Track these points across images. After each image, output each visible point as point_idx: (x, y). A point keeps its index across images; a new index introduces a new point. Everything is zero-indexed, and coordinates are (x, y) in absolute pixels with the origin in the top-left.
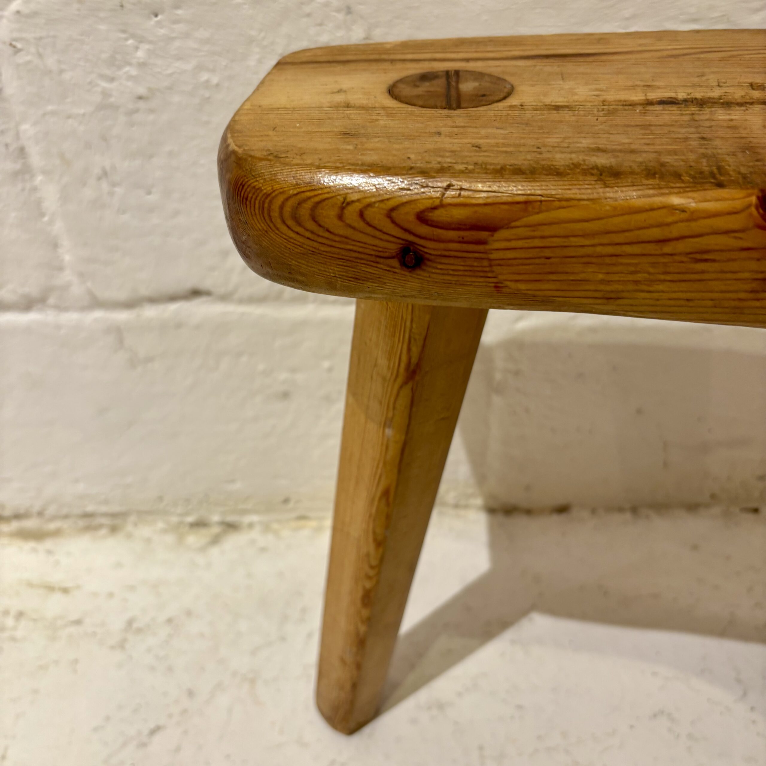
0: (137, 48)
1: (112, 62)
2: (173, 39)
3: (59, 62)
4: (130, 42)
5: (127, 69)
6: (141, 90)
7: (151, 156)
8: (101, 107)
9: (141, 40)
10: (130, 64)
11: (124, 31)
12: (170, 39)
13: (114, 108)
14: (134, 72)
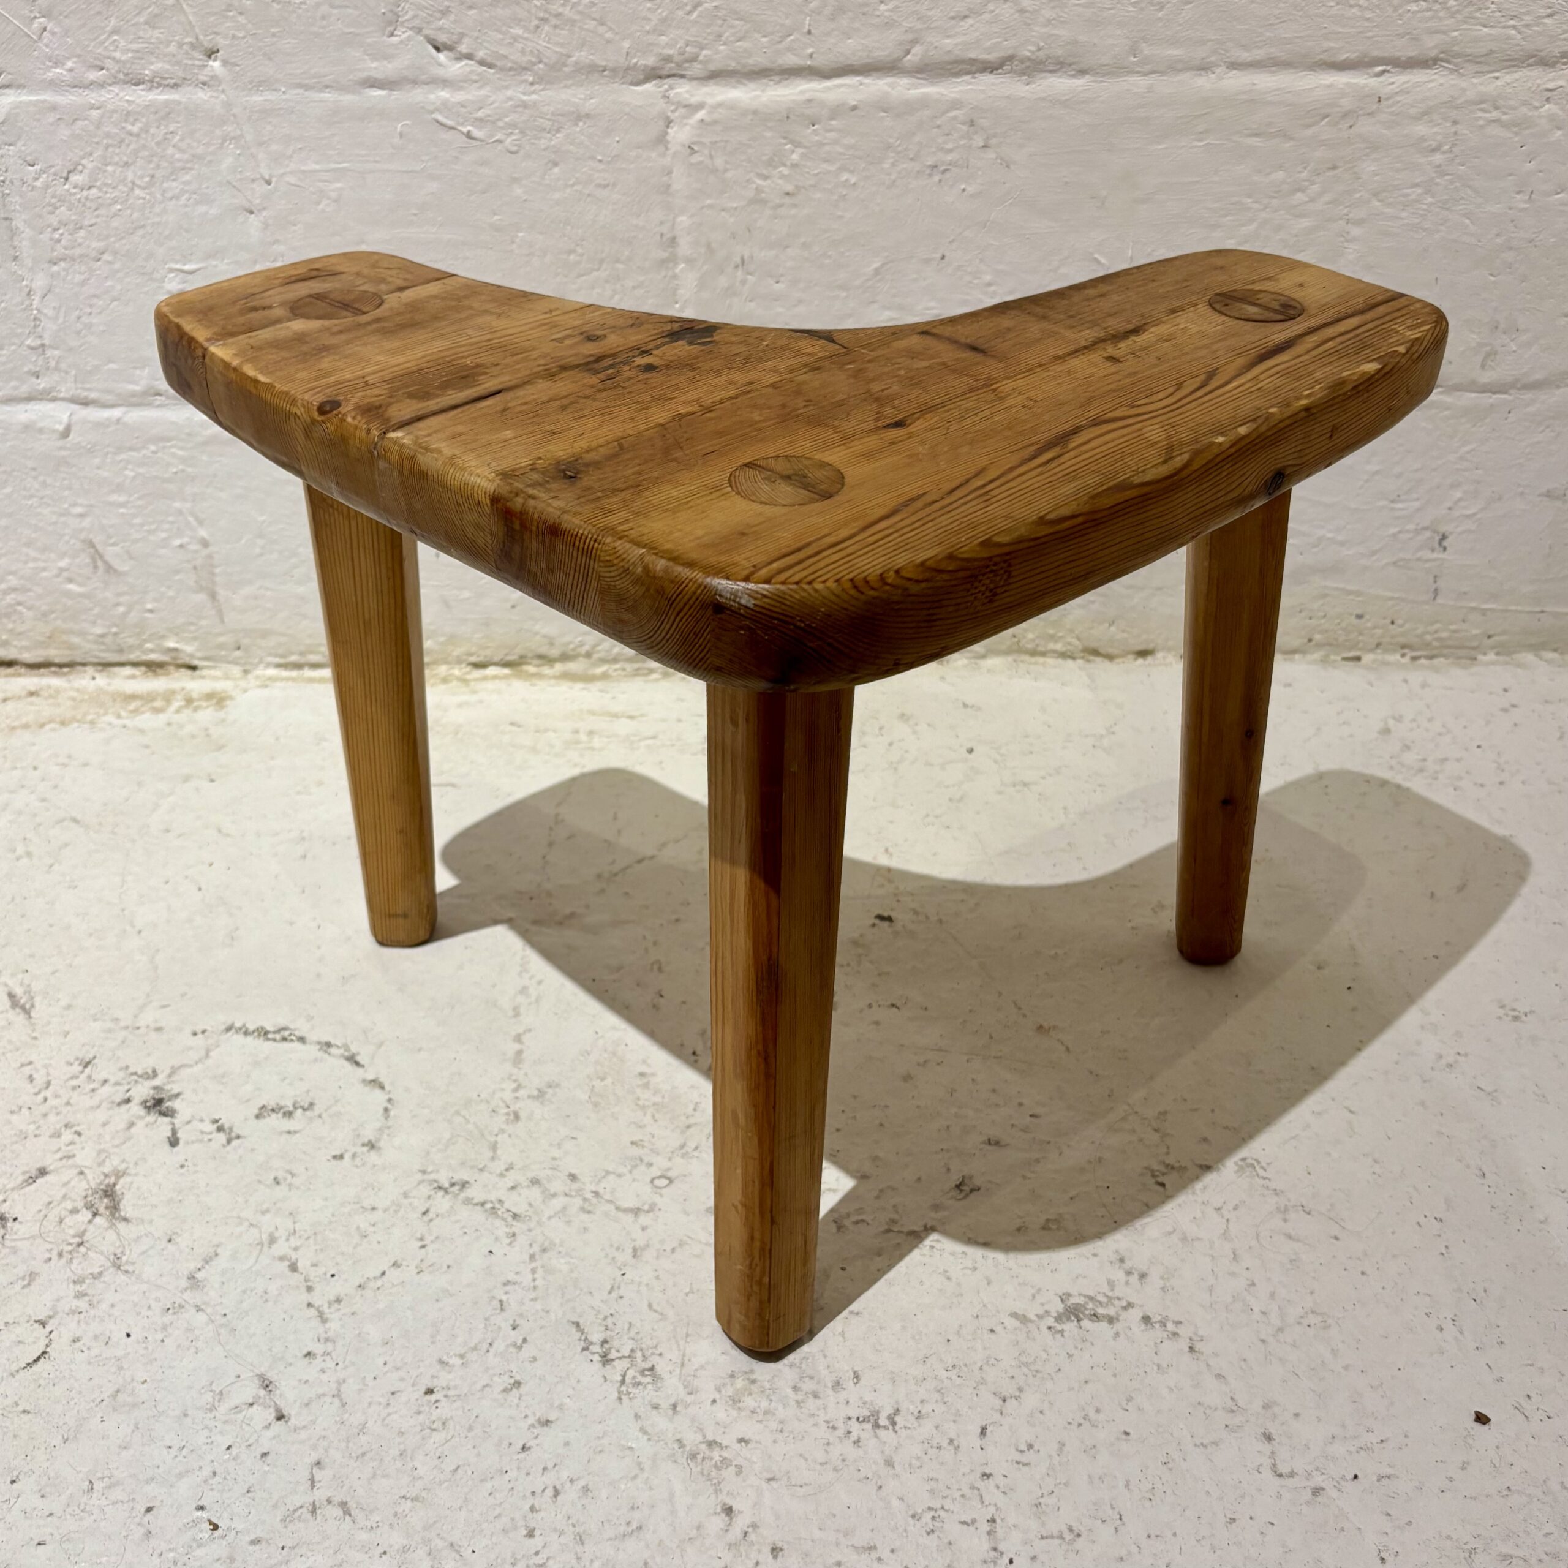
0: (793, 151)
1: (771, 163)
2: (825, 144)
3: (726, 162)
4: (789, 146)
5: (781, 169)
6: (789, 188)
7: (787, 247)
8: (753, 201)
9: (797, 145)
10: (784, 165)
11: (785, 138)
12: (821, 144)
13: (764, 202)
14: (785, 171)
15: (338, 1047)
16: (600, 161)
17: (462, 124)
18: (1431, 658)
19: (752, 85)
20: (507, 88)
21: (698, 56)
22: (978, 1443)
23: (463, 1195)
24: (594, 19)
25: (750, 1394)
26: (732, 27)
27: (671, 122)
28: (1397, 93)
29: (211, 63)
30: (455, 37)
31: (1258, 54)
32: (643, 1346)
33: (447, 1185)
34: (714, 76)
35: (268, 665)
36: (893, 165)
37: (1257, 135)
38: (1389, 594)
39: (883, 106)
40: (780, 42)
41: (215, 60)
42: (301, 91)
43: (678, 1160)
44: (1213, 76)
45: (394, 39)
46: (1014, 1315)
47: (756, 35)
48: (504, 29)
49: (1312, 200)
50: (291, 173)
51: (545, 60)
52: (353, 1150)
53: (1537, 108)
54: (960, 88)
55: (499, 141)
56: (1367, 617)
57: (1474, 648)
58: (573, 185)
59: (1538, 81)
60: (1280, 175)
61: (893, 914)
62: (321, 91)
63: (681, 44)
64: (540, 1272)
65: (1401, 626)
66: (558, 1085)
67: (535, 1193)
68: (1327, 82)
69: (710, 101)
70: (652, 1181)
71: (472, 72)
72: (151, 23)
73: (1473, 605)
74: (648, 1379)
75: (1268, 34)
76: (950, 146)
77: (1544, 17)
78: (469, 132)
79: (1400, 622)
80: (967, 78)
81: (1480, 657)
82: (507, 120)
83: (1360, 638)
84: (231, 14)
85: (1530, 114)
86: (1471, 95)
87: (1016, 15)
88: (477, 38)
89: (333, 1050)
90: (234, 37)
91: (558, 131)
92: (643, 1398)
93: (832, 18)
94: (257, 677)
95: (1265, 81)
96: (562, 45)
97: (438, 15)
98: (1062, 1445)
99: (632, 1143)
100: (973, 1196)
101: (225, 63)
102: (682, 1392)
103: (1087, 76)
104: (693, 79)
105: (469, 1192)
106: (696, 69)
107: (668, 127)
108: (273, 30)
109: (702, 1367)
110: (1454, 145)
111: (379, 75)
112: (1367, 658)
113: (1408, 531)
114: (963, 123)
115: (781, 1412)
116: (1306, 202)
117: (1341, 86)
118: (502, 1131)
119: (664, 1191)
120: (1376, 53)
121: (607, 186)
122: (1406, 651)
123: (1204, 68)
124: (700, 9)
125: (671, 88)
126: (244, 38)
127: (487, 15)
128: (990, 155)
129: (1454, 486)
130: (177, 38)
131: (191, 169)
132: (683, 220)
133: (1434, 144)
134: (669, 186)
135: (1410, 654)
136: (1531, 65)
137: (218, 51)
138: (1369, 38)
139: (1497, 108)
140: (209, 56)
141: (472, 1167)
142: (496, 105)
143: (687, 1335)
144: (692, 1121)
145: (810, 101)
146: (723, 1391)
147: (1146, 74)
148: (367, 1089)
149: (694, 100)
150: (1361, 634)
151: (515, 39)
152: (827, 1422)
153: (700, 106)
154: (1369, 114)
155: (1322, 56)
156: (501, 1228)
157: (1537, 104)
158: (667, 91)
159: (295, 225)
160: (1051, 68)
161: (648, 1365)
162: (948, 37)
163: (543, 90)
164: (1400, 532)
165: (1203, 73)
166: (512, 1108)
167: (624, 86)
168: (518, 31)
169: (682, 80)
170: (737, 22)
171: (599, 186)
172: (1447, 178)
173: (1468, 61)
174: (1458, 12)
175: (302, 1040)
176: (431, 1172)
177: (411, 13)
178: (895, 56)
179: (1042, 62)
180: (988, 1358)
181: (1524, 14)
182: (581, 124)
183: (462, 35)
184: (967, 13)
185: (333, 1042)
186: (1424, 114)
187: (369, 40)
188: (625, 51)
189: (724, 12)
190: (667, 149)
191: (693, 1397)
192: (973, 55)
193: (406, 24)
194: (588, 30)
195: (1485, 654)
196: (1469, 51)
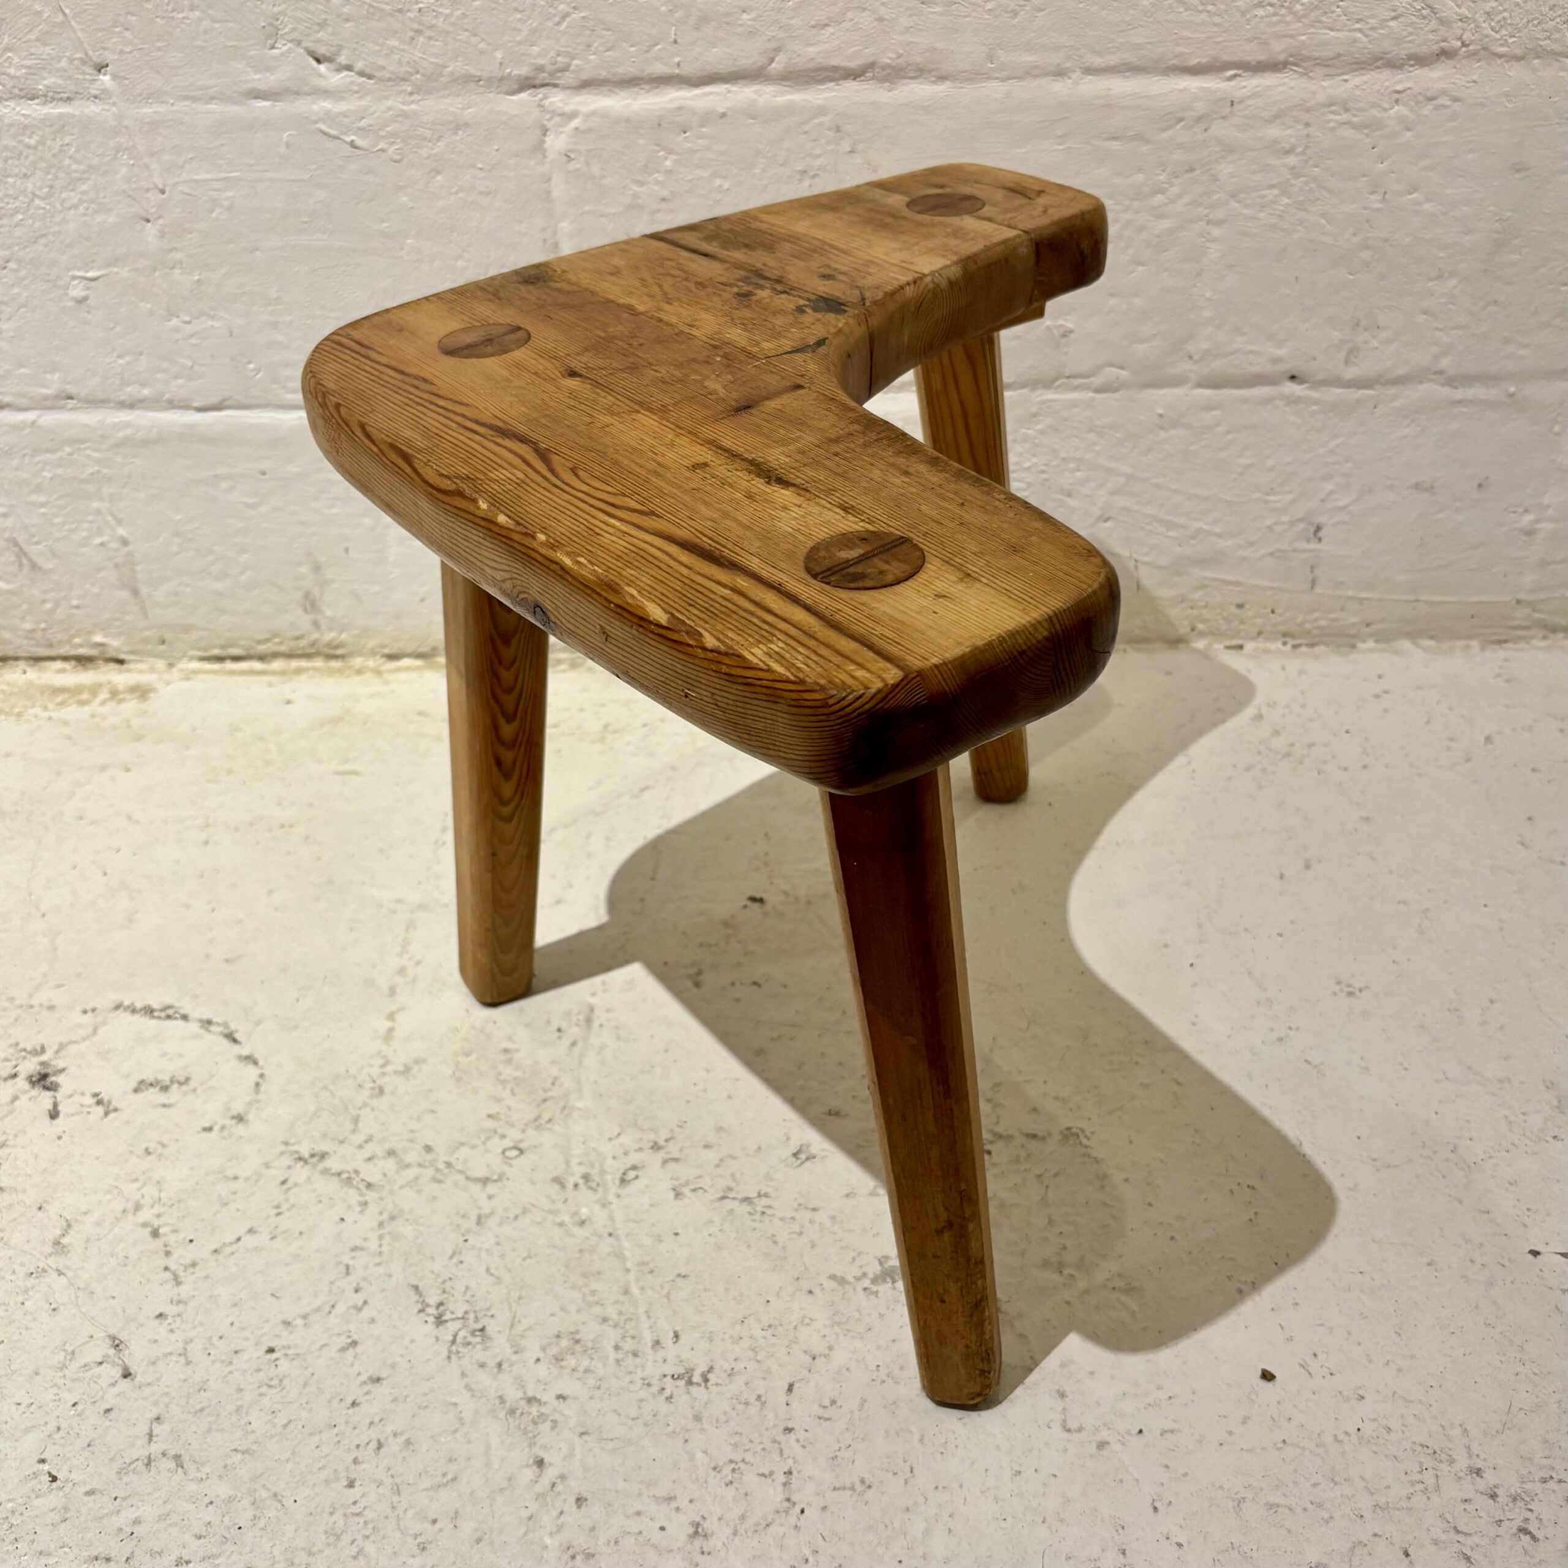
0: (666, 159)
1: (645, 170)
2: (696, 151)
3: (602, 169)
4: (662, 153)
5: (656, 175)
6: (665, 193)
9: (670, 152)
10: (658, 171)
11: (658, 145)
12: (693, 151)
14: (661, 178)
15: (218, 1024)
16: (481, 169)
17: (345, 134)
18: (1312, 645)
19: (624, 94)
20: (387, 98)
21: (569, 65)
22: (783, 1398)
23: (321, 1166)
24: (467, 30)
25: (573, 1354)
26: (600, 37)
27: (547, 130)
28: (1249, 97)
29: (101, 77)
30: (333, 49)
31: (1112, 60)
32: (477, 1308)
33: (306, 1155)
34: (586, 85)
35: (192, 658)
36: (764, 170)
37: (1115, 138)
38: (1267, 584)
39: (751, 113)
40: (647, 52)
41: (105, 74)
42: (188, 103)
43: (531, 1132)
44: (1070, 81)
45: (274, 51)
46: (833, 1277)
47: (625, 45)
48: (380, 41)
49: (1173, 201)
50: (184, 182)
51: (421, 70)
52: (222, 1122)
53: (1386, 110)
54: (825, 95)
55: (382, 150)
56: (1247, 606)
57: (1354, 636)
58: (456, 193)
59: (1387, 84)
60: (1140, 178)
61: (765, 896)
62: (207, 103)
63: (552, 54)
64: (387, 1239)
65: (1281, 615)
66: (424, 1061)
67: (390, 1164)
68: (1181, 87)
69: (585, 109)
70: (503, 1152)
71: (352, 83)
72: (42, 40)
73: (1350, 593)
74: (478, 1339)
75: (1121, 40)
76: (818, 151)
77: (1388, 20)
78: (352, 141)
79: (1278, 611)
80: (832, 84)
81: (1361, 645)
82: (388, 129)
83: (1242, 627)
84: (118, 29)
85: (1379, 115)
86: (1321, 97)
87: (875, 23)
88: (355, 49)
89: (213, 1028)
90: (121, 52)
91: (438, 140)
92: (472, 1357)
93: (697, 28)
94: (182, 670)
95: (1120, 86)
96: (437, 56)
97: (317, 28)
98: (864, 1401)
99: (490, 1116)
100: (808, 1164)
101: (114, 77)
102: (509, 1351)
103: (947, 83)
104: (566, 88)
105: (328, 1163)
106: (568, 78)
107: (545, 135)
108: (159, 44)
109: (530, 1328)
110: (1307, 147)
111: (261, 86)
112: (1249, 646)
113: (1283, 523)
114: (829, 129)
115: (601, 1372)
116: (1166, 204)
117: (1194, 91)
118: (365, 1105)
119: (514, 1162)
120: (1226, 58)
121: (488, 194)
122: (1288, 639)
123: (1060, 73)
124: (568, 19)
125: (545, 97)
126: (130, 52)
127: (363, 27)
128: (858, 160)
129: (1326, 478)
130: (67, 54)
131: (88, 179)
132: (565, 226)
133: (1287, 146)
134: (549, 193)
135: (1291, 642)
136: (1378, 67)
137: (107, 66)
138: (1218, 43)
139: (1347, 110)
140: (99, 71)
141: (333, 1139)
142: (377, 115)
143: (520, 1298)
144: (549, 1094)
145: (680, 109)
146: (548, 1351)
147: (1003, 80)
148: (242, 1065)
149: (568, 109)
150: (1242, 622)
151: (392, 51)
152: (643, 1379)
153: (574, 115)
154: (1223, 118)
155: (1174, 62)
156: (354, 1198)
157: (1386, 106)
158: (542, 100)
159: (190, 233)
160: (911, 75)
161: (479, 1326)
162: (811, 45)
163: (422, 100)
164: (1276, 523)
165: (1059, 78)
166: (378, 1083)
167: (501, 96)
168: (393, 43)
169: (555, 90)
170: (605, 32)
171: (481, 193)
172: (1302, 179)
173: (1318, 64)
174: (1304, 16)
175: (185, 1017)
176: (294, 1144)
177: (290, 26)
178: (760, 64)
179: (902, 69)
180: (804, 1317)
181: (1368, 17)
182: (460, 133)
183: (340, 48)
184: (827, 21)
185: (215, 1020)
186: (1277, 117)
187: (253, 53)
188: (499, 61)
189: (591, 22)
190: (545, 156)
191: (518, 1356)
192: (835, 62)
193: (286, 37)
194: (460, 41)
195: (1364, 641)
196: (1317, 54)
